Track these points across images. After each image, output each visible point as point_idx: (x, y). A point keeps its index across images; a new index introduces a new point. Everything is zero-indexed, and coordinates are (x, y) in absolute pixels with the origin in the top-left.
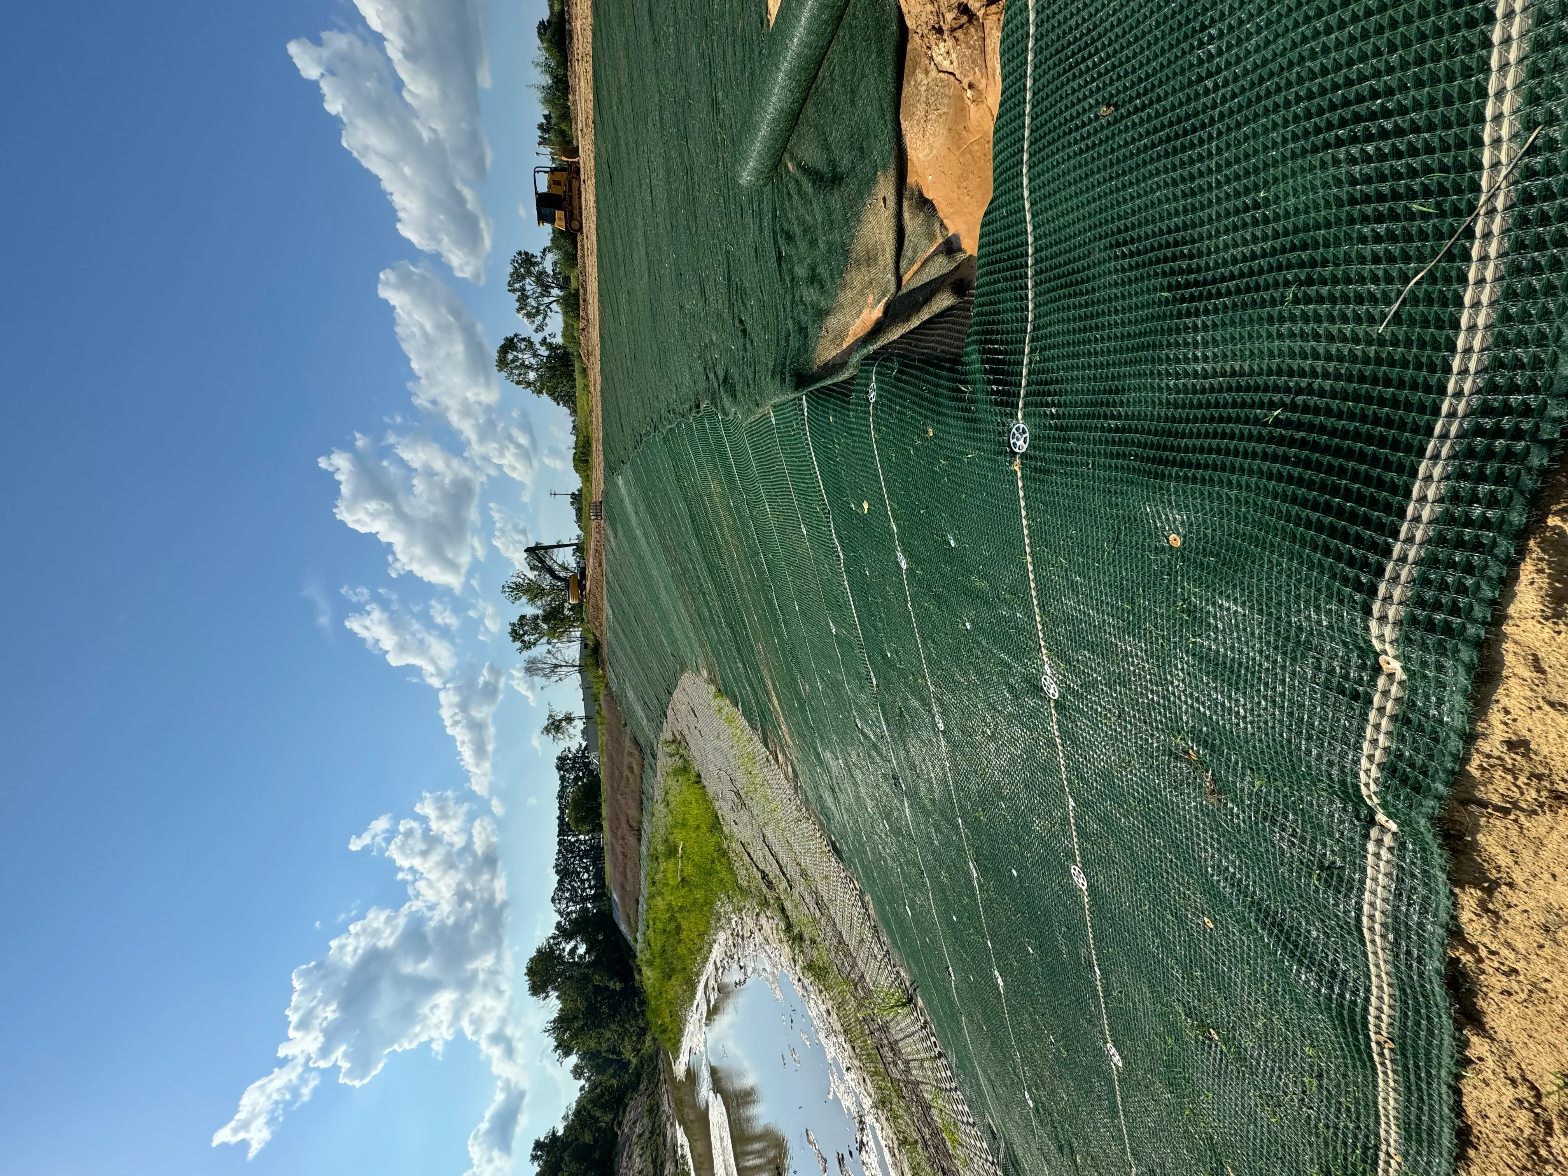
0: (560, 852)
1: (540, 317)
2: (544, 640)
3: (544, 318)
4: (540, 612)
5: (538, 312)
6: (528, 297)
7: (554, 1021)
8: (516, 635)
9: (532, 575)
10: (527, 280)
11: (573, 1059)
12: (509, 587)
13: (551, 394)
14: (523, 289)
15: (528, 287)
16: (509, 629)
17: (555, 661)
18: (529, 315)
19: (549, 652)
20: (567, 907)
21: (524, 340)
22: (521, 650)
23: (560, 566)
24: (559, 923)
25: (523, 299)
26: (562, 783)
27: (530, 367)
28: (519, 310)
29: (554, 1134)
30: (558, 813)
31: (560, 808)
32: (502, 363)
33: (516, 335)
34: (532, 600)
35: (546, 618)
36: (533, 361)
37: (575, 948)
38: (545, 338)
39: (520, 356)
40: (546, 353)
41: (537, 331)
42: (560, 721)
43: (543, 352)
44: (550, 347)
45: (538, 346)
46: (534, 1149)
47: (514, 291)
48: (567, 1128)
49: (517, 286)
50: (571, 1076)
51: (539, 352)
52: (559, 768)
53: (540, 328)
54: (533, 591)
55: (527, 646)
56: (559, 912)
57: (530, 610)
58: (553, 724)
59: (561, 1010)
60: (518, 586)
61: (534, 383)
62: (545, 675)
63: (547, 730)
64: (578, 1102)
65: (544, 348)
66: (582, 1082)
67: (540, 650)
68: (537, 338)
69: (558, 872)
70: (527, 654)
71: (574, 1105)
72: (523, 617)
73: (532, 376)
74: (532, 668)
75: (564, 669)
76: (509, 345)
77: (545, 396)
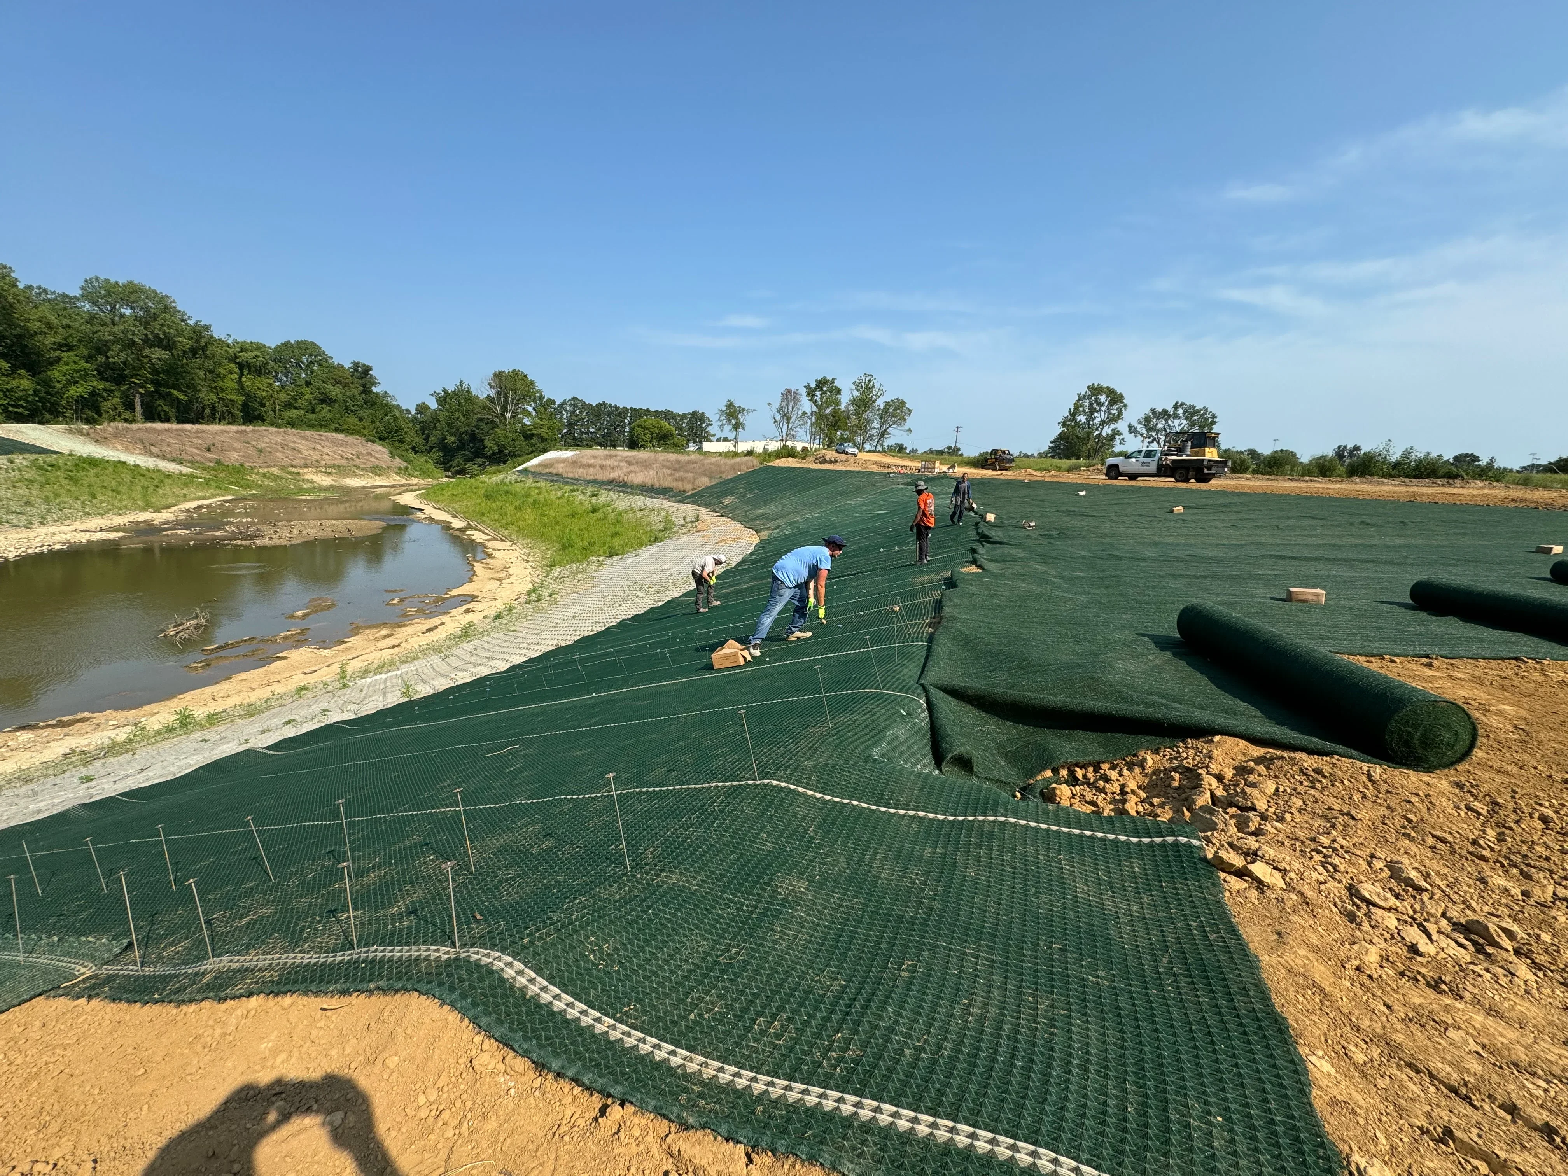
0: (617, 408)
1: (1144, 431)
2: (815, 409)
3: (1142, 435)
4: (843, 407)
5: (1150, 429)
6: (1166, 420)
7: (468, 392)
8: (821, 383)
9: (880, 403)
10: (1185, 422)
11: (433, 405)
12: (870, 381)
13: (1061, 437)
14: (1176, 416)
15: (1177, 422)
16: (829, 378)
17: (794, 418)
18: (1147, 419)
19: (804, 413)
20: (567, 411)
21: (1120, 413)
22: (807, 387)
23: (886, 430)
24: (554, 402)
25: (1165, 414)
26: (679, 416)
27: (1091, 417)
28: (1153, 411)
29: (375, 384)
30: (652, 409)
31: (657, 411)
32: (1095, 390)
33: (1125, 406)
34: (853, 402)
35: (835, 413)
36: (1097, 421)
37: (529, 415)
38: (1120, 434)
39: (1103, 408)
40: (1104, 434)
41: (1130, 427)
42: (737, 418)
43: (1107, 431)
44: (1112, 438)
45: (1113, 426)
46: (364, 365)
47: (1176, 407)
48: (377, 394)
49: (1180, 411)
50: (420, 402)
51: (1106, 428)
52: (694, 414)
53: (1132, 429)
54: (864, 402)
55: (811, 393)
56: (565, 403)
57: (845, 399)
58: (735, 411)
59: (478, 398)
60: (869, 389)
61: (1074, 419)
62: (781, 407)
63: (730, 405)
64: (398, 407)
65: (1110, 432)
66: (413, 412)
67: (806, 405)
68: (1122, 426)
69: (599, 405)
70: (803, 391)
71: (395, 403)
72: (839, 391)
73: (1082, 418)
74: (789, 396)
75: (785, 426)
76: (1116, 398)
77: (1059, 430)
